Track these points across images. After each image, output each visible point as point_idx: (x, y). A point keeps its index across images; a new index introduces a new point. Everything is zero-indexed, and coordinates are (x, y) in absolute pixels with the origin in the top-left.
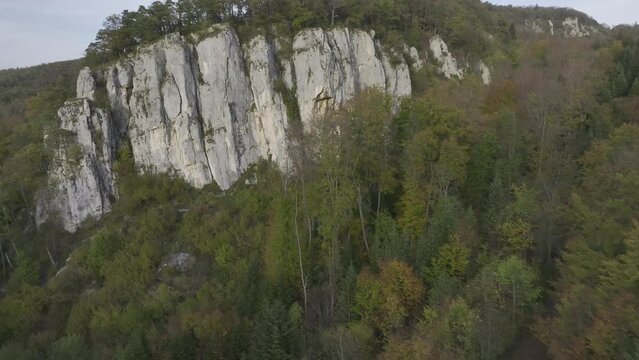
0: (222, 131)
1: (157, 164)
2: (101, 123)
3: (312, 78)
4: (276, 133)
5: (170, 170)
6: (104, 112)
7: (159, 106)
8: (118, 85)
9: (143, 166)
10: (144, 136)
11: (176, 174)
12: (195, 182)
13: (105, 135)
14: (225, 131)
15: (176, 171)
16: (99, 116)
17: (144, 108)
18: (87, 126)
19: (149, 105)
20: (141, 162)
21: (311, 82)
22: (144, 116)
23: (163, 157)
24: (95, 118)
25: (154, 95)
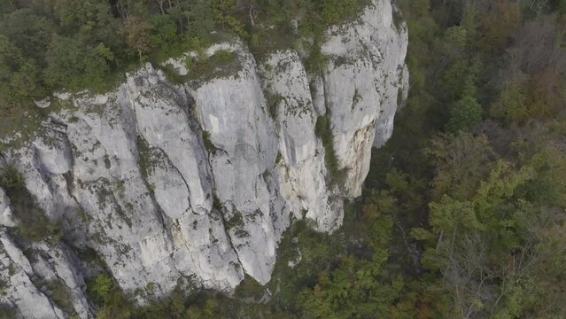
0: (258, 218)
1: (159, 280)
2: (52, 266)
3: (360, 104)
4: (317, 188)
5: (180, 281)
6: (48, 242)
7: (151, 207)
8: (47, 177)
9: (138, 291)
10: (130, 253)
11: (191, 284)
12: (221, 284)
13: (70, 283)
14: (262, 215)
15: (189, 278)
16: (46, 257)
17: (120, 212)
18: (34, 289)
19: (130, 206)
20: (134, 287)
21: (357, 111)
22: (125, 226)
23: (167, 269)
24: (41, 265)
25: (134, 190)
